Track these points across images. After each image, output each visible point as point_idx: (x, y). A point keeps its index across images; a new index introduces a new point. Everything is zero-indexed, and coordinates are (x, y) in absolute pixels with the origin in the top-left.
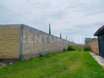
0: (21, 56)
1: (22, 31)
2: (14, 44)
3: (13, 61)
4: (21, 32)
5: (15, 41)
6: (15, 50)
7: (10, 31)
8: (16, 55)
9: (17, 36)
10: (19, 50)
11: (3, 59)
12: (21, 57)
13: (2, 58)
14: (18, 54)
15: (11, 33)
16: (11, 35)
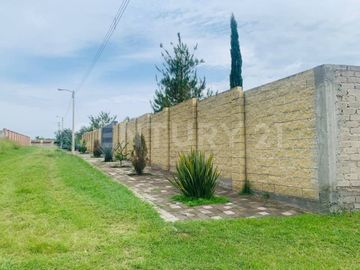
0: (325, 191)
1: (321, 93)
2: (299, 145)
3: (299, 204)
4: (319, 95)
5: (301, 134)
6: (302, 168)
7: (283, 99)
8: (309, 187)
9: (305, 116)
10: (315, 165)
11: (272, 193)
12: (327, 197)
13: (270, 191)
14: (313, 181)
15: (286, 108)
16: (287, 115)
